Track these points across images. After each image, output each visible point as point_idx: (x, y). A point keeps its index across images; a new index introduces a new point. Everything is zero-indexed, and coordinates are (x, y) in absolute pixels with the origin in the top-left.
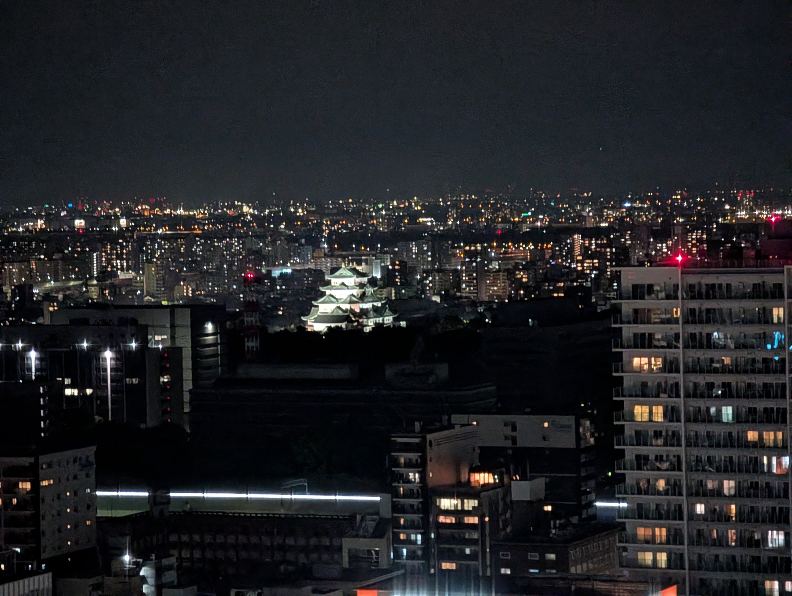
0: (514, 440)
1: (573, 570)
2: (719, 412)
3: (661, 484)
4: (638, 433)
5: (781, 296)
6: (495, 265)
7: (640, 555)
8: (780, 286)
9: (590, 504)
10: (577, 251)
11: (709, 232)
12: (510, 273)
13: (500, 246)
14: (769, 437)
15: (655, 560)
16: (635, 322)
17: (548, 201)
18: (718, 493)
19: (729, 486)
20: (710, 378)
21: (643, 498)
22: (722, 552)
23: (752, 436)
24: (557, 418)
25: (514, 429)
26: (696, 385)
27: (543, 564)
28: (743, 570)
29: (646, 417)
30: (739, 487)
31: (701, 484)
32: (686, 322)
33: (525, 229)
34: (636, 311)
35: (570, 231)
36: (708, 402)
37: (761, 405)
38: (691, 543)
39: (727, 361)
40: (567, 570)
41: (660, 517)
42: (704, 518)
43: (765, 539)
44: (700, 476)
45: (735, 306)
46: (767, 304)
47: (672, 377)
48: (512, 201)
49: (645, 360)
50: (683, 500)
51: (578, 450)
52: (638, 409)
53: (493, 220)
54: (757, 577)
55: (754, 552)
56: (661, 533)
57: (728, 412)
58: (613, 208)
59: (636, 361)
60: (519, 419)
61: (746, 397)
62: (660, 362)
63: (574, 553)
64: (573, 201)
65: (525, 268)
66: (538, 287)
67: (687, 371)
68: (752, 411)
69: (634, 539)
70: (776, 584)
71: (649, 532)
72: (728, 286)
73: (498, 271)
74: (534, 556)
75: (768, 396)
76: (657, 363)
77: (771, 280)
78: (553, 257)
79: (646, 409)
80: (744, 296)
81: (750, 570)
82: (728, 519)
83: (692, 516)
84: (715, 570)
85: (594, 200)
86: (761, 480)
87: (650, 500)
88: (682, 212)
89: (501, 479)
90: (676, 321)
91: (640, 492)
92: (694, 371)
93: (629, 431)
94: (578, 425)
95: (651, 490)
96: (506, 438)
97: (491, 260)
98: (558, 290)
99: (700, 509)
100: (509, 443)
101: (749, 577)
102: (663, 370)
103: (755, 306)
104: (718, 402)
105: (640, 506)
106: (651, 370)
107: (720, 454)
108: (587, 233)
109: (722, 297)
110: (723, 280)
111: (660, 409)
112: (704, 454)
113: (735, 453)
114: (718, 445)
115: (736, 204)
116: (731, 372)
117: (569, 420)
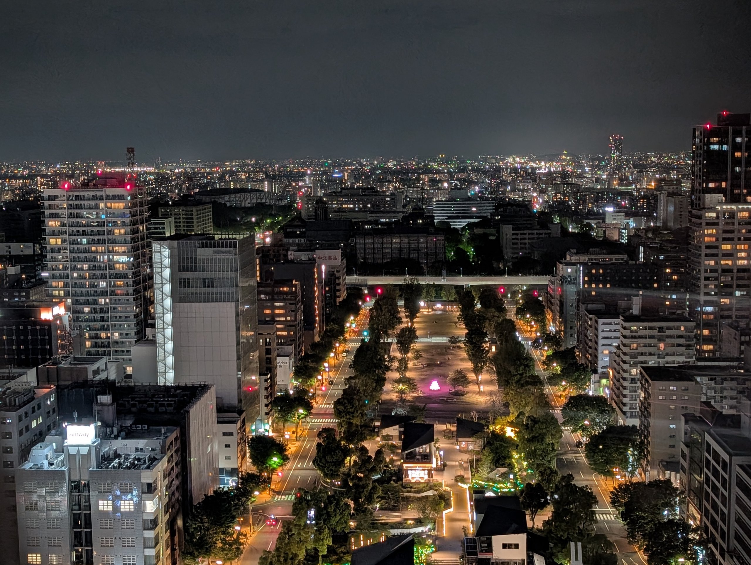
0: (10, 252)
1: (31, 298)
2: (81, 240)
3: (61, 267)
4: (52, 249)
5: (103, 199)
6: (7, 188)
7: (54, 292)
8: (102, 196)
9: (40, 274)
10: (39, 183)
11: (88, 176)
12: (13, 191)
13: (9, 181)
14: (100, 249)
15: (59, 293)
16: (50, 209)
17: (28, 165)
18: (82, 269)
19: (85, 267)
20: (78, 229)
21: (54, 272)
22: (84, 290)
23: (93, 249)
24: (26, 244)
25: (10, 248)
26: (73, 231)
27: (20, 297)
28: (91, 296)
29: (55, 243)
30: (89, 267)
31: (75, 266)
32: (68, 209)
33: (19, 175)
34: (50, 205)
35: (36, 176)
36: (77, 237)
37: (96, 238)
38: (72, 287)
39: (84, 222)
40: (29, 298)
41: (61, 278)
42: (77, 278)
43: (98, 285)
44: (75, 263)
45: (86, 203)
46: (98, 202)
47: (64, 229)
48: (14, 165)
49: (53, 223)
50: (69, 271)
51: (34, 255)
52: (51, 240)
53: (7, 172)
54: (96, 298)
55: (95, 289)
56: (61, 284)
57: (85, 241)
58: (53, 168)
59: (50, 223)
60: (12, 245)
61: (91, 235)
62: (59, 223)
63: (31, 292)
64: (38, 164)
65: (19, 189)
66: (24, 196)
67: (69, 226)
68: (93, 240)
69: (51, 286)
70: (103, 300)
71: (57, 284)
72: (84, 196)
73: (8, 190)
74: (17, 294)
75: (99, 235)
76: (58, 223)
77: (99, 193)
78: (30, 185)
79: (55, 240)
80: (89, 199)
81: (94, 296)
82: (85, 278)
83: (72, 278)
84: (81, 296)
85: (46, 165)
86: (97, 264)
87: (57, 273)
88: (78, 169)
89: (4, 266)
90: (65, 208)
91: (53, 270)
92: (72, 226)
93: (48, 248)
94: (34, 246)
95: (57, 269)
96: (7, 252)
97: (5, 187)
98: (31, 197)
99: (75, 275)
100: (8, 253)
101: (93, 298)
102: (60, 226)
103: (93, 203)
104: (81, 237)
105: (53, 275)
106: (56, 226)
107: (82, 255)
108: (43, 177)
109: (81, 200)
110: (82, 194)
111: (60, 240)
112: (76, 255)
113: (87, 255)
114: (81, 252)
115: (98, 166)
116: (85, 226)
117: (31, 244)
